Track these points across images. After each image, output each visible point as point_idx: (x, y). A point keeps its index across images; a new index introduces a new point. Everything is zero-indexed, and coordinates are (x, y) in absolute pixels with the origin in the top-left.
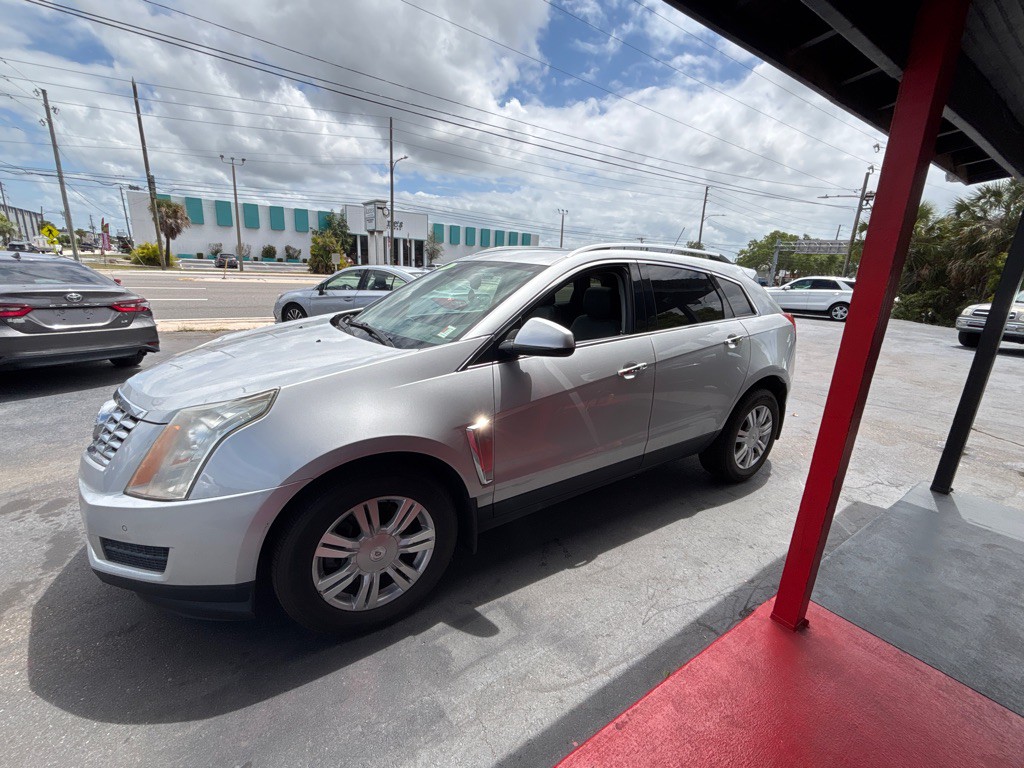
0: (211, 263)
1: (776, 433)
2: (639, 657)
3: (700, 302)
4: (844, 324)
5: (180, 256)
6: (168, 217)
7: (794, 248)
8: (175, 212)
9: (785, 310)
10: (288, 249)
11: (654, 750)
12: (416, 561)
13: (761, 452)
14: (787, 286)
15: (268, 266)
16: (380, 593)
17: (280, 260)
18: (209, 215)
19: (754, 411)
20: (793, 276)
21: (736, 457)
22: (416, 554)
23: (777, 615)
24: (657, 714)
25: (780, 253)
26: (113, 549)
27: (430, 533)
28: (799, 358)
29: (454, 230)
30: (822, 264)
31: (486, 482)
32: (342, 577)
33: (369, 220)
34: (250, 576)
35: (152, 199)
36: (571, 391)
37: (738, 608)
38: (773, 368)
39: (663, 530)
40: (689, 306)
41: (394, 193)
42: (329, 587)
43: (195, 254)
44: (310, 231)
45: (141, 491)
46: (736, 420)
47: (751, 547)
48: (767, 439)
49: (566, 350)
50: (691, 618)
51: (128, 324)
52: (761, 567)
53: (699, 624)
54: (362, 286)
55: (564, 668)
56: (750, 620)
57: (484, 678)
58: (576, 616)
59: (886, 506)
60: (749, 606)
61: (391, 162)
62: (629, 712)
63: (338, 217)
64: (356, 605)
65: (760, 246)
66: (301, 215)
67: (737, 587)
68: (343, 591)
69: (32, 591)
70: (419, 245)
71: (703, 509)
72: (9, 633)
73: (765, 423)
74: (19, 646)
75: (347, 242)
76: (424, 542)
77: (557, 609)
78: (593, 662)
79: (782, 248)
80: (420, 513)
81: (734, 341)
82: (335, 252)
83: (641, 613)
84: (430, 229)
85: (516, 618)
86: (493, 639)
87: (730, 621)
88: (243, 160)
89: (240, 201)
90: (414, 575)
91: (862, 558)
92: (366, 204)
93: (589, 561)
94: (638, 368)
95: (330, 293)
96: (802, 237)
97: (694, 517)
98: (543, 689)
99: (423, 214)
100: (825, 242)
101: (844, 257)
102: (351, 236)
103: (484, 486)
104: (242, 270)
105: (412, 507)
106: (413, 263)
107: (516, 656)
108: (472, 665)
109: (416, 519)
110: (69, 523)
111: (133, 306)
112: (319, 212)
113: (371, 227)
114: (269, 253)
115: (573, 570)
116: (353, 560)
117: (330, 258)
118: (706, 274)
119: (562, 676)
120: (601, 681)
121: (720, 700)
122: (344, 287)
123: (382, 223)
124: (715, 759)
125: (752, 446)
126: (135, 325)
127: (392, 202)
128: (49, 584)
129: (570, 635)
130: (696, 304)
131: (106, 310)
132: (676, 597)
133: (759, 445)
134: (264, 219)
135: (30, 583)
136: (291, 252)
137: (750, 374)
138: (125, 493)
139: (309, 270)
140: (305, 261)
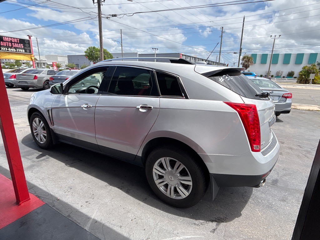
6: (246, 62)
8: (249, 60)
64: (38, 140)
105: (42, 123)
117: (309, 76)
139: (297, 82)
140: (295, 78)
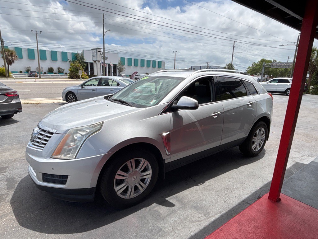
0: (26, 75)
1: (267, 138)
2: (224, 212)
3: (236, 90)
4: (288, 97)
5: (12, 72)
6: (9, 56)
7: (270, 66)
8: (12, 54)
9: (268, 92)
10: (59, 69)
11: (233, 235)
12: (145, 182)
13: (262, 145)
14: (268, 82)
15: (50, 76)
16: (134, 193)
17: (55, 73)
18: (25, 54)
19: (259, 130)
20: (271, 77)
21: (253, 147)
22: (145, 179)
23: (270, 198)
24: (233, 226)
25: (265, 68)
26: (46, 177)
27: (150, 172)
28: (274, 111)
29: (129, 60)
30: (282, 72)
31: (168, 154)
32: (122, 187)
33: (94, 56)
34: (95, 185)
35: (2, 49)
36: (196, 122)
37: (257, 196)
38: (265, 113)
39: (228, 173)
40: (232, 91)
41: (105, 45)
42: (119, 190)
43: (19, 71)
44: (68, 61)
45: (59, 157)
46: (252, 133)
47: (260, 178)
48: (264, 140)
49: (196, 107)
50: (241, 200)
51: (11, 101)
52: (264, 184)
53: (244, 202)
54: (99, 85)
55: (200, 216)
56: (261, 199)
57: (173, 219)
58: (201, 200)
59: (307, 163)
60: (260, 196)
61: (104, 32)
62: (224, 226)
63: (80, 55)
64: (127, 197)
65: (256, 65)
66: (64, 54)
67: (256, 191)
68: (122, 192)
69: (7, 197)
70: (115, 66)
71: (242, 166)
72: (4, 210)
73: (263, 134)
74: (10, 213)
75: (84, 65)
76: (148, 175)
77: (194, 198)
78: (209, 213)
79: (266, 66)
80: (147, 165)
81: (251, 104)
82: (80, 70)
83: (223, 199)
84: (119, 60)
85: (180, 201)
86: (173, 208)
87: (254, 201)
88: (41, 32)
89: (39, 49)
90: (145, 186)
91: (299, 180)
92: (92, 50)
93: (203, 183)
94: (218, 114)
95: (86, 87)
96: (273, 61)
97: (238, 168)
98: (193, 222)
99: (116, 53)
100: (283, 63)
101: (291, 69)
102: (86, 63)
103: (168, 155)
104: (40, 78)
105: (145, 162)
106: (112, 74)
107: (182, 212)
108: (168, 215)
109: (146, 167)
110: (10, 175)
111: (13, 94)
112: (72, 53)
113: (95, 59)
114: (51, 71)
115: (197, 186)
116: (126, 180)
117: (78, 72)
118: (240, 79)
119: (199, 218)
120: (213, 219)
121: (253, 222)
122: (91, 85)
123: (99, 58)
124: (252, 237)
125: (258, 142)
126: (13, 102)
127: (104, 49)
128: (12, 194)
129: (200, 206)
130: (235, 90)
131: (3, 96)
132: (235, 194)
133: (261, 142)
134: (48, 56)
135: (5, 194)
136: (60, 70)
137: (257, 116)
138: (51, 158)
139: (68, 77)
140: (66, 74)
